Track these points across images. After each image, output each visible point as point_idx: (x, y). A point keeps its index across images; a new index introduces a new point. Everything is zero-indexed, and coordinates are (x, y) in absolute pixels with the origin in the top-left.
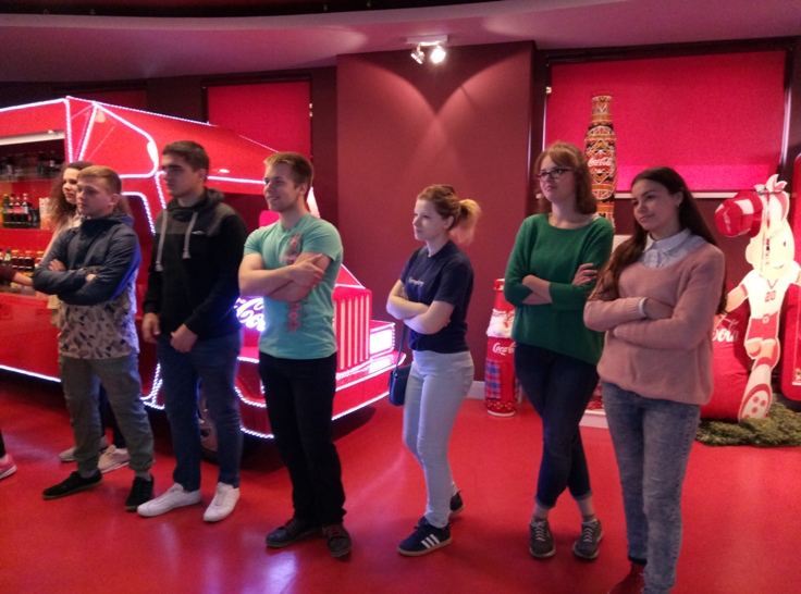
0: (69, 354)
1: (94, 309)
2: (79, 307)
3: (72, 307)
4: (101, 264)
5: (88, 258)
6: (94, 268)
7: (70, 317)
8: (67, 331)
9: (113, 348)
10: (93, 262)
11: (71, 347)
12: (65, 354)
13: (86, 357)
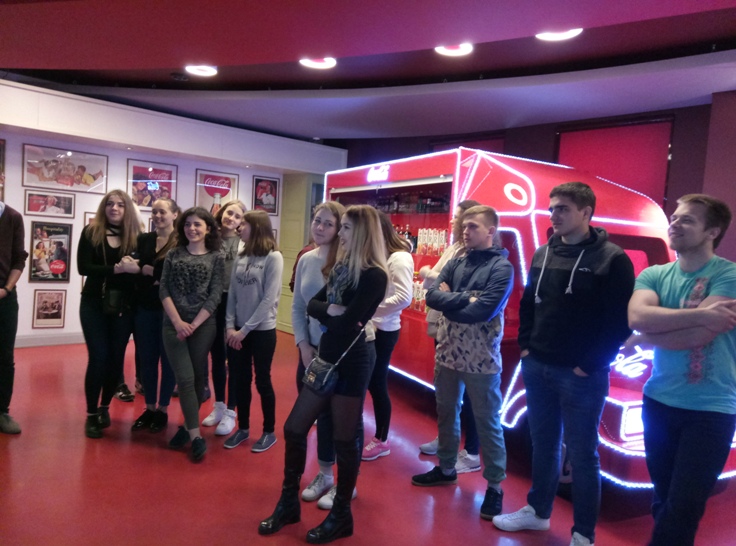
0: (446, 365)
1: (473, 328)
2: (461, 325)
3: (454, 324)
4: (481, 289)
5: (471, 283)
6: (475, 292)
7: (451, 333)
8: (446, 344)
9: (484, 366)
10: (475, 287)
11: (448, 359)
12: (442, 363)
13: (460, 369)
